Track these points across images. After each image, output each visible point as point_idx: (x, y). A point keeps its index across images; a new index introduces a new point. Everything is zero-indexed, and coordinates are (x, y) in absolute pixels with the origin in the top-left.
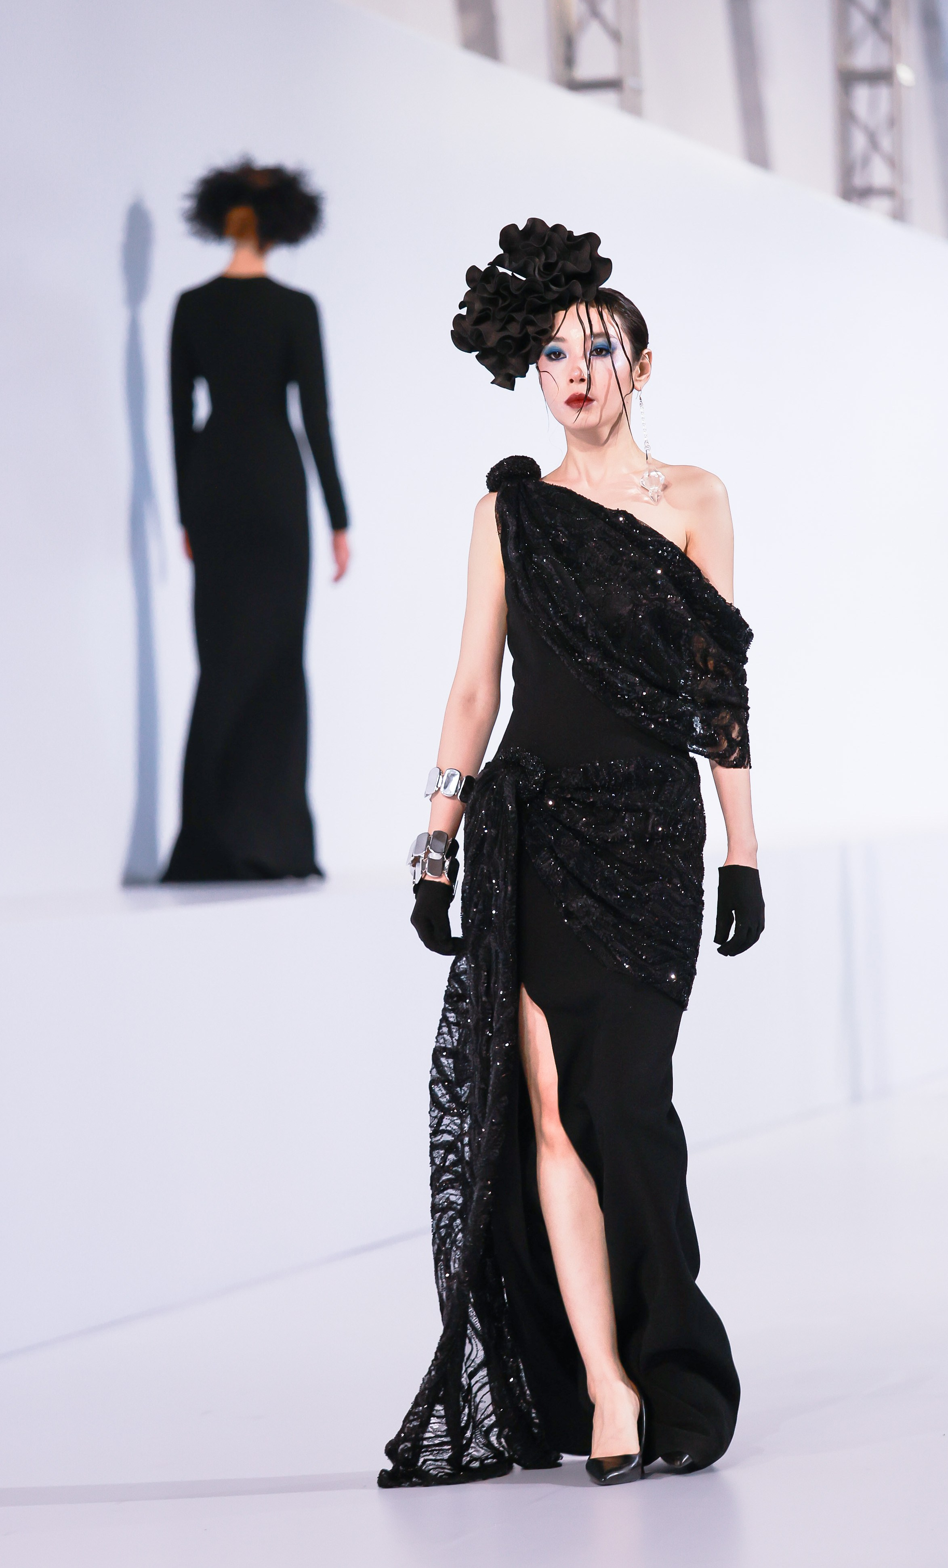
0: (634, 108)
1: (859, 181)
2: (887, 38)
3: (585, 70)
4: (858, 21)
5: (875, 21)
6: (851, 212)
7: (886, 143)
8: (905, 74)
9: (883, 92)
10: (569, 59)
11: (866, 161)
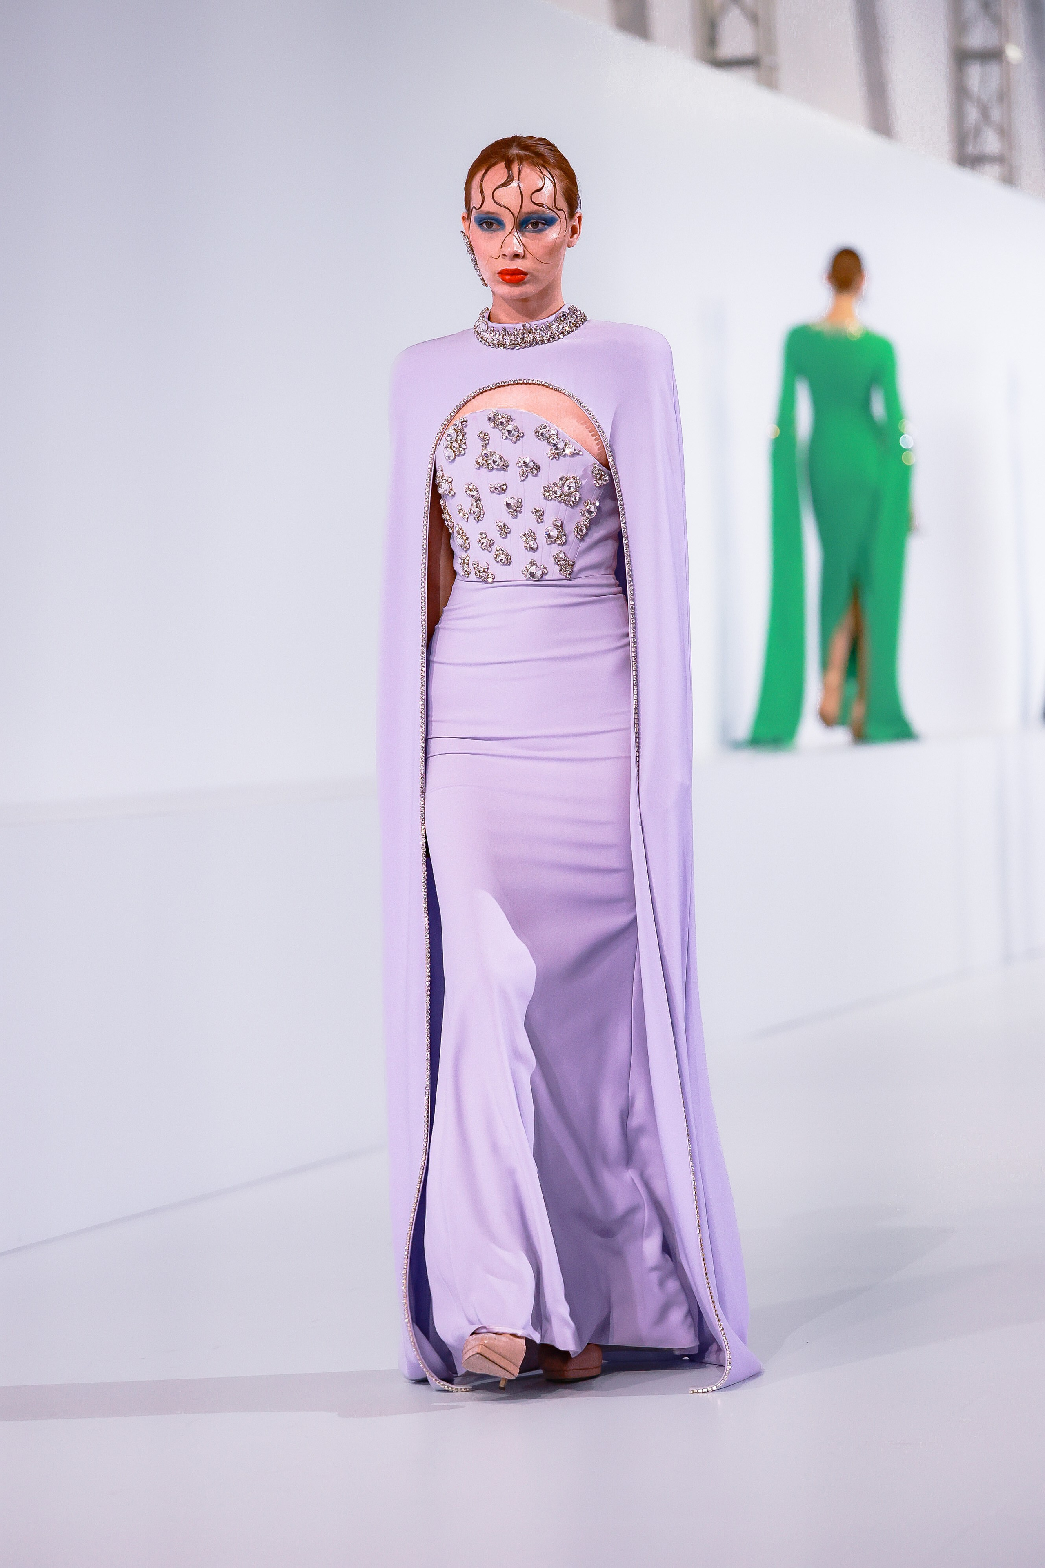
2: (997, 21)
6: (966, 178)
7: (996, 114)
8: (1014, 53)
9: (994, 70)
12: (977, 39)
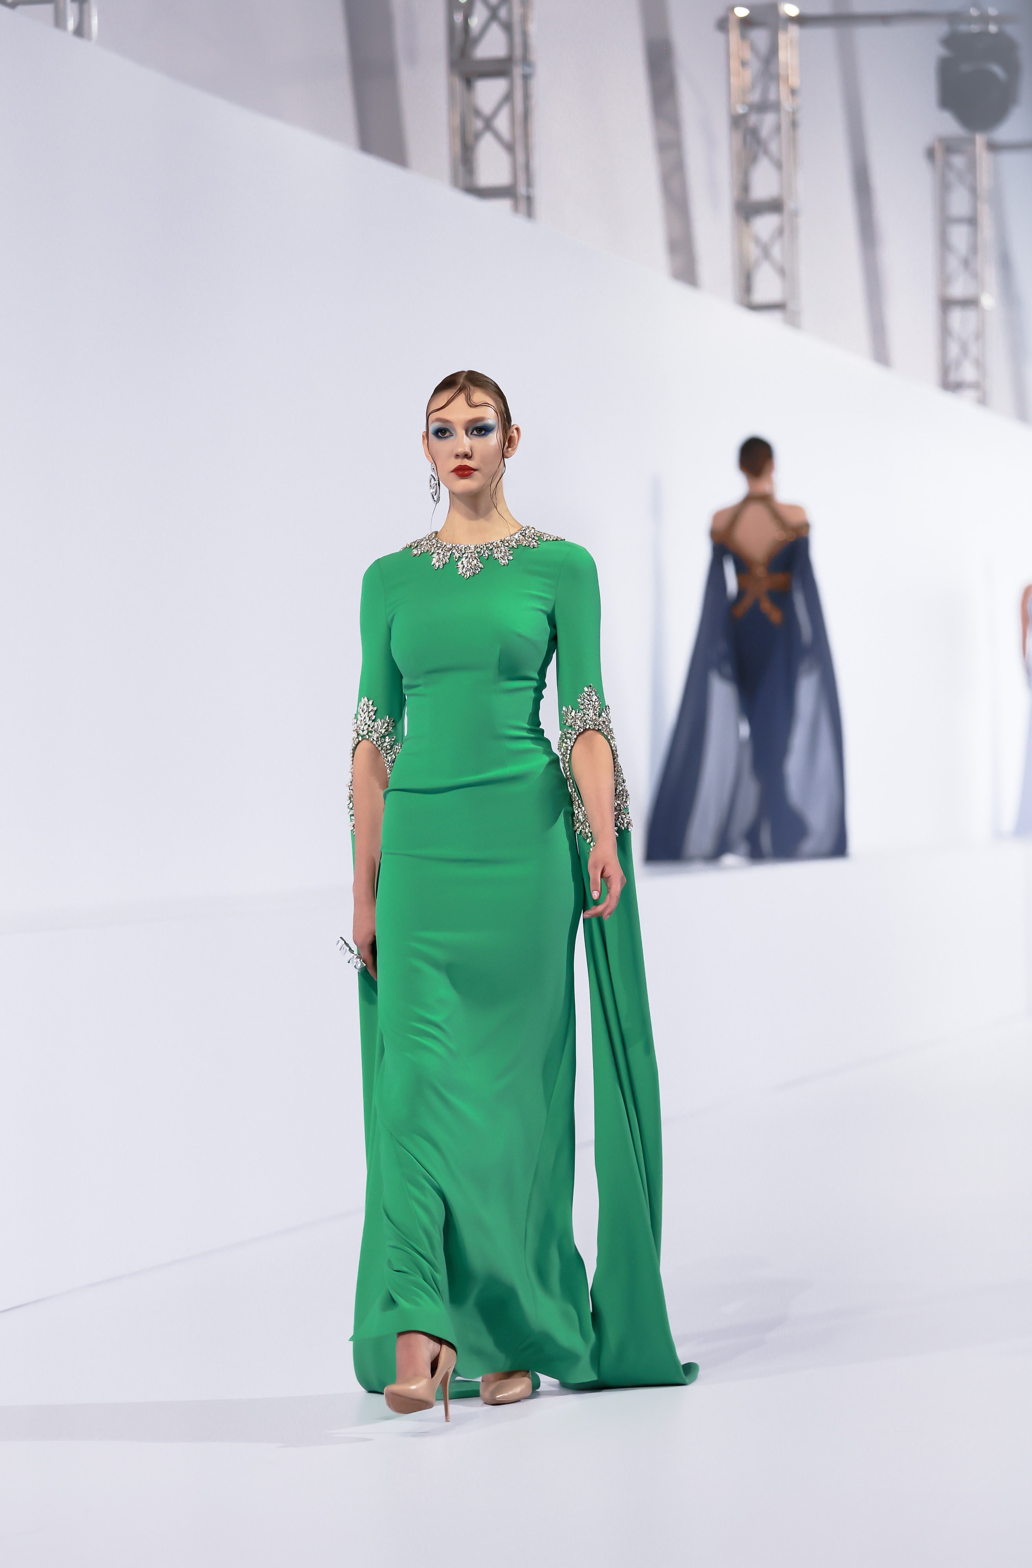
0: (793, 321)
1: (953, 377)
2: (975, 276)
3: (761, 295)
4: (954, 263)
5: (966, 263)
6: (948, 399)
7: (974, 350)
8: (988, 301)
9: (971, 315)
11: (958, 364)
12: (959, 289)
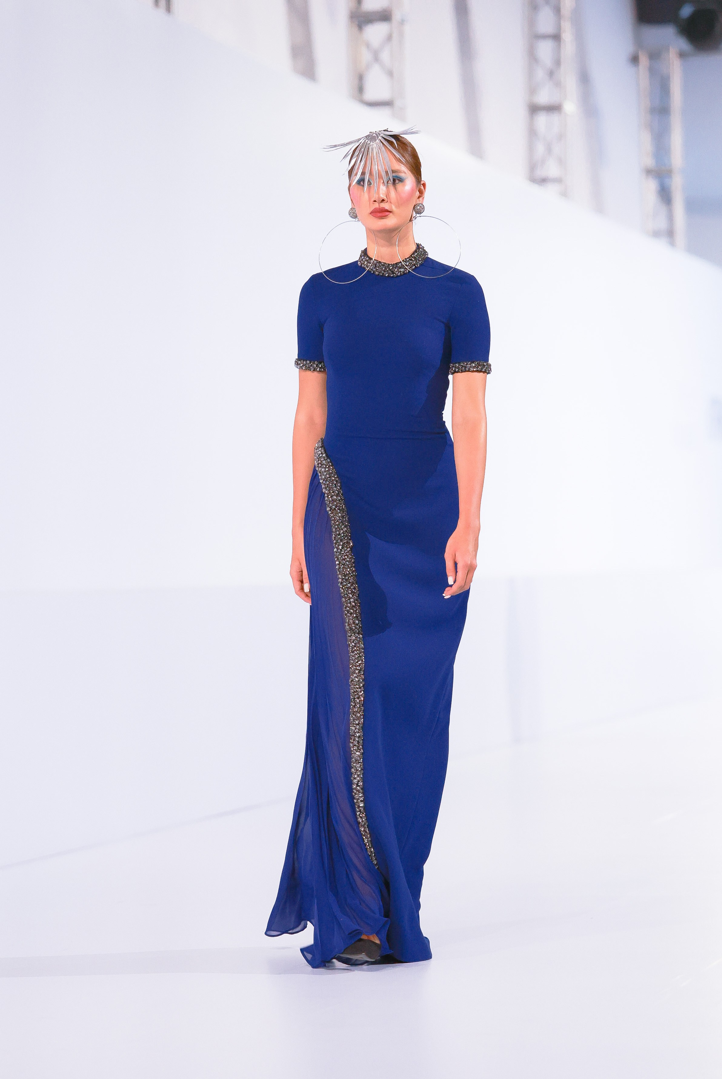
10: (361, 89)
